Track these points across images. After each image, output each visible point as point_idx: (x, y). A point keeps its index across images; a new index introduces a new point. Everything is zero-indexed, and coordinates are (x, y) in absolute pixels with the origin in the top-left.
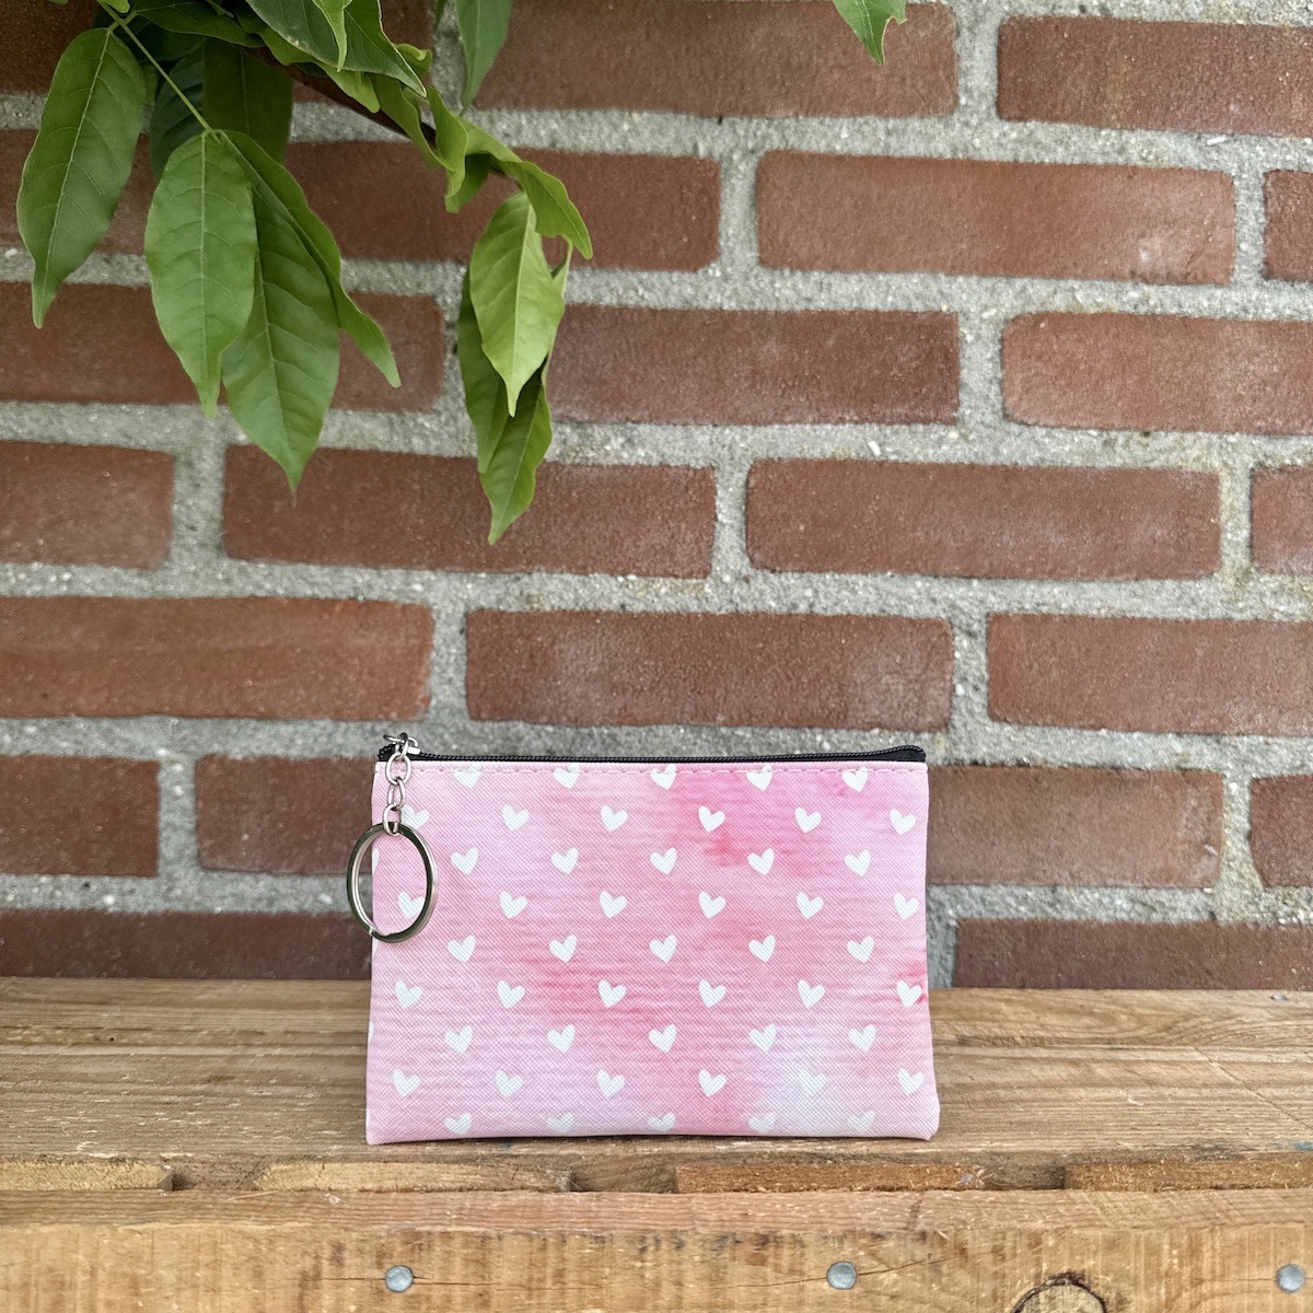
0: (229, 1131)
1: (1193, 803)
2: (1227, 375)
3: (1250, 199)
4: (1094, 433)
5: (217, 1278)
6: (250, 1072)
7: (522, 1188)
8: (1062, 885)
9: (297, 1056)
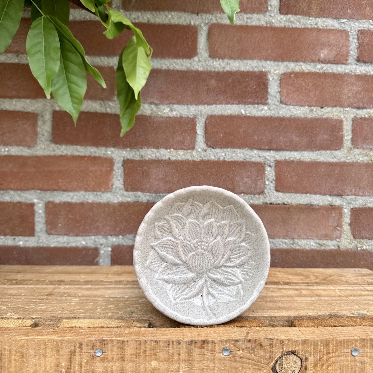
0: (52, 310)
1: (334, 215)
2: (346, 90)
3: (354, 38)
4: (306, 107)
5: (46, 353)
6: (59, 293)
7: (135, 327)
8: (295, 238)
9: (73, 288)
